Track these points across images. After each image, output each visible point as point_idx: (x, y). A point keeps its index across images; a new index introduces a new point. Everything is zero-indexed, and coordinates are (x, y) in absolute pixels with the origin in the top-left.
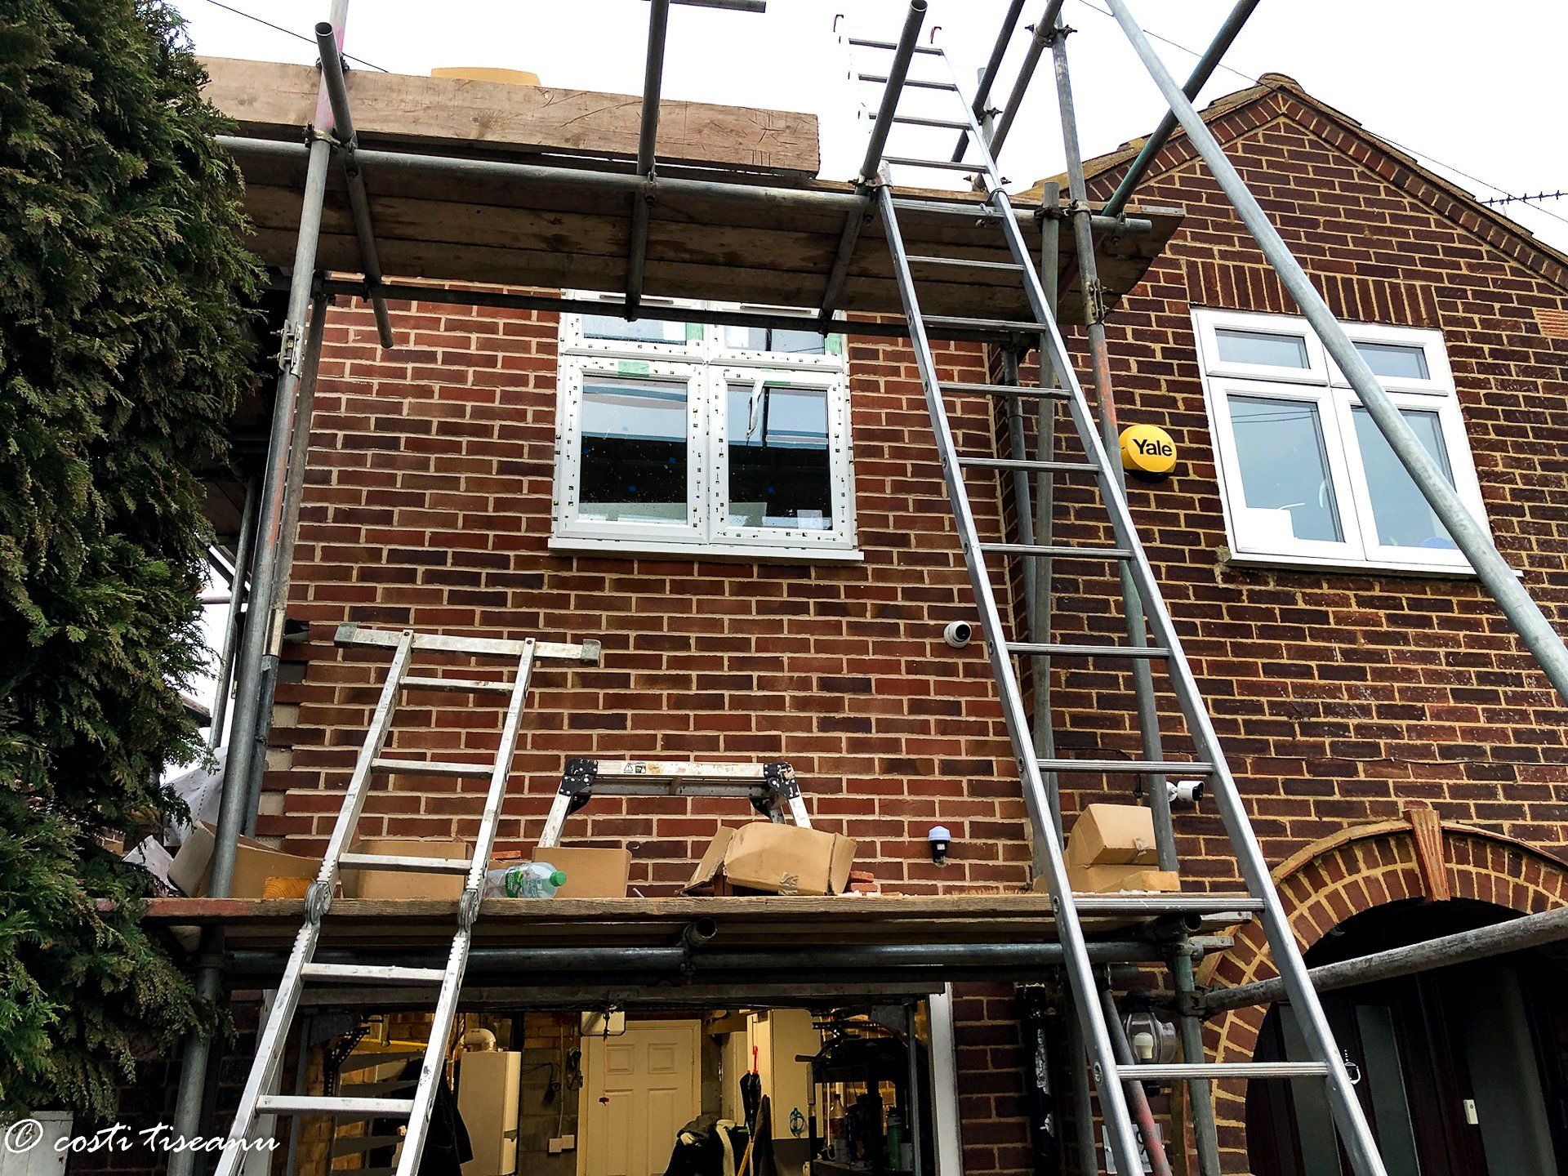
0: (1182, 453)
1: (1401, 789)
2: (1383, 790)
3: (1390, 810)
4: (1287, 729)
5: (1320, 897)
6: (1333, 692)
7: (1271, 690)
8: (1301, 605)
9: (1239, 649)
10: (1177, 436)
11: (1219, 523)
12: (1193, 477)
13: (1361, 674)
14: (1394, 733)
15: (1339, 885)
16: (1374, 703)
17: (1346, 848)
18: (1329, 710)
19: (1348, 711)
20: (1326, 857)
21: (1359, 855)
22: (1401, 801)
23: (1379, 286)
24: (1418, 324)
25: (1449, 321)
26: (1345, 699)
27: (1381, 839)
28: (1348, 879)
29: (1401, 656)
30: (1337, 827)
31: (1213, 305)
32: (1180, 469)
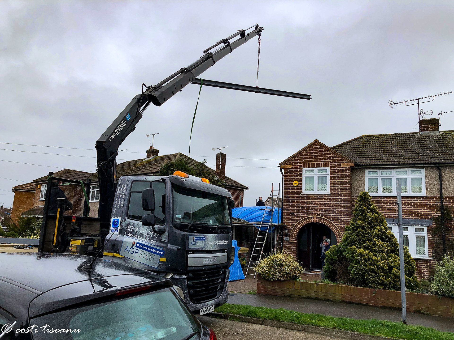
0: (299, 183)
1: (314, 213)
2: (313, 213)
3: (313, 215)
4: (305, 208)
5: (305, 222)
6: (310, 205)
7: (304, 205)
8: (308, 197)
9: (301, 201)
10: (298, 182)
11: (302, 190)
12: (300, 185)
13: (313, 203)
14: (315, 208)
15: (307, 221)
16: (313, 206)
17: (308, 218)
18: (309, 206)
19: (311, 206)
20: (306, 219)
21: (309, 219)
22: (314, 214)
23: (323, 163)
24: (327, 167)
25: (330, 166)
26: (311, 205)
27: (311, 217)
28: (308, 220)
29: (317, 201)
30: (308, 216)
31: (305, 167)
32: (299, 185)
